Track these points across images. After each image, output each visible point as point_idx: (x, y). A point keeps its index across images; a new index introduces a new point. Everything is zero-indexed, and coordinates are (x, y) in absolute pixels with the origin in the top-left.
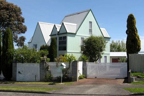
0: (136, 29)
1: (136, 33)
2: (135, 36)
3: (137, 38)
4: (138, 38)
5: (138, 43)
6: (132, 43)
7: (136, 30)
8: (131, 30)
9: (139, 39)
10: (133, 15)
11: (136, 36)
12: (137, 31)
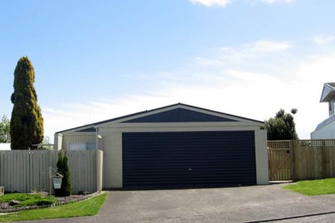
0: (34, 92)
1: (33, 102)
2: (30, 108)
3: (34, 112)
4: (38, 112)
5: (37, 125)
6: (23, 124)
7: (32, 95)
8: (21, 94)
9: (39, 115)
10: (29, 59)
11: (32, 107)
12: (35, 96)
